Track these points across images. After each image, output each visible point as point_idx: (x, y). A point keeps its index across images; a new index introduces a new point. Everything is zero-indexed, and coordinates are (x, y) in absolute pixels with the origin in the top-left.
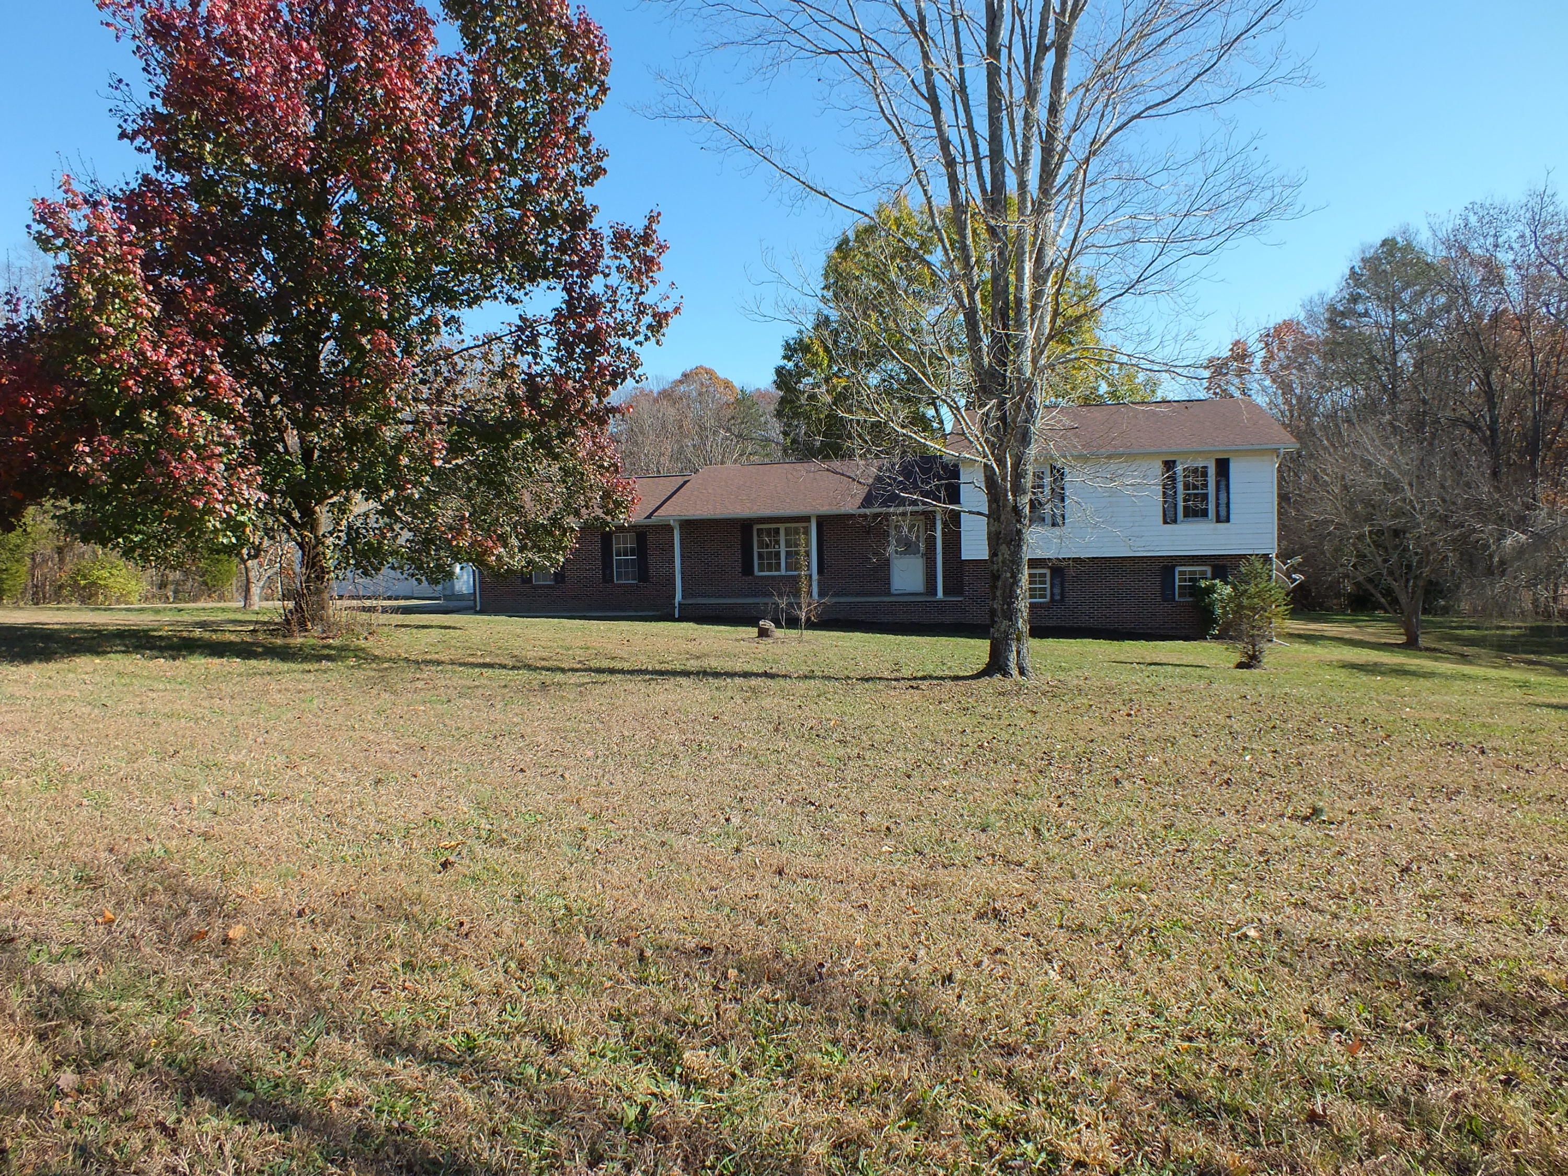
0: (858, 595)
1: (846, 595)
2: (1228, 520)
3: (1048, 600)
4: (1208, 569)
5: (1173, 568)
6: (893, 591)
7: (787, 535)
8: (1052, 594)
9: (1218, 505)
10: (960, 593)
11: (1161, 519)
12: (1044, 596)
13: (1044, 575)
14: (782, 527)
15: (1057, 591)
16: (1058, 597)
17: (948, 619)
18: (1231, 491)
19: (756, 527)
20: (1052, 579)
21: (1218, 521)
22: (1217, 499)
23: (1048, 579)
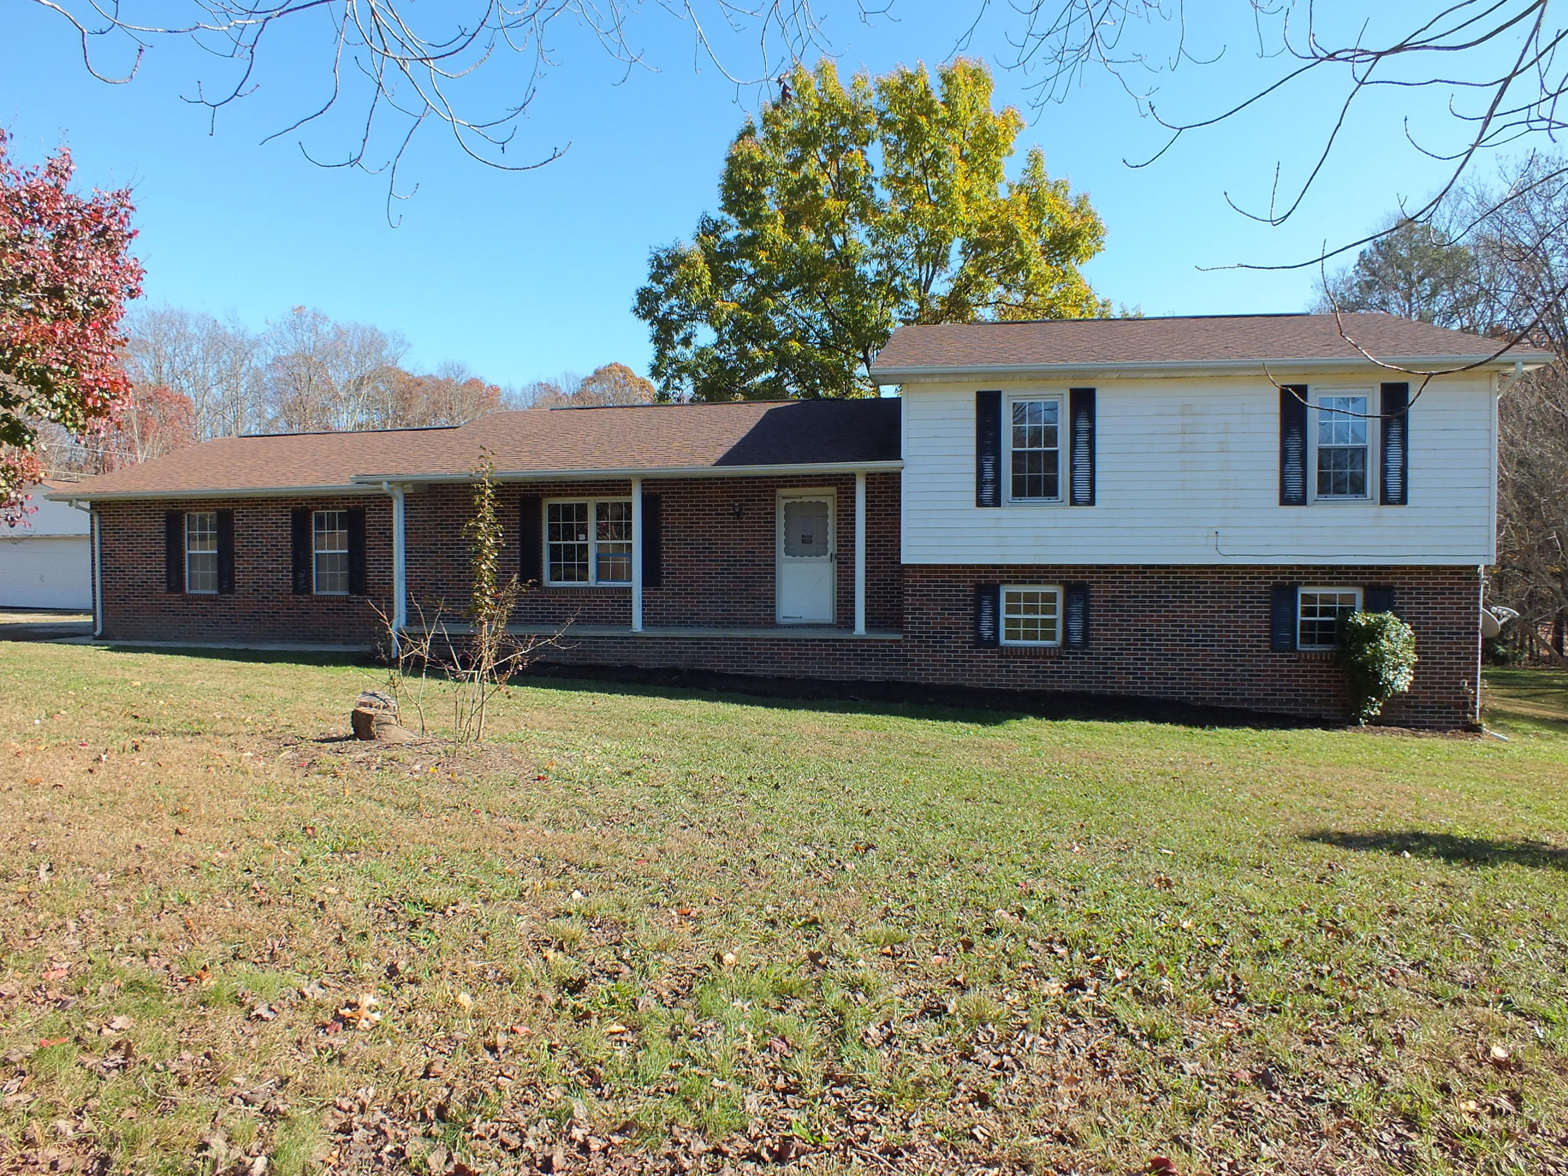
0: (718, 624)
1: (698, 624)
2: (1403, 500)
3: (1058, 641)
4: (1359, 593)
5: (1293, 588)
6: (780, 620)
7: (599, 516)
8: (1067, 632)
9: (1384, 471)
10: (897, 623)
11: (1276, 495)
12: (1051, 636)
13: (1052, 597)
14: (592, 503)
15: (1076, 626)
16: (1077, 639)
17: (873, 673)
18: (1411, 445)
19: (547, 502)
20: (1067, 604)
21: (1385, 500)
22: (1384, 459)
23: (1059, 604)
